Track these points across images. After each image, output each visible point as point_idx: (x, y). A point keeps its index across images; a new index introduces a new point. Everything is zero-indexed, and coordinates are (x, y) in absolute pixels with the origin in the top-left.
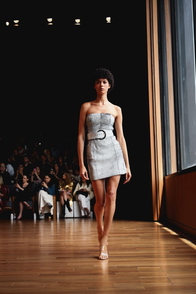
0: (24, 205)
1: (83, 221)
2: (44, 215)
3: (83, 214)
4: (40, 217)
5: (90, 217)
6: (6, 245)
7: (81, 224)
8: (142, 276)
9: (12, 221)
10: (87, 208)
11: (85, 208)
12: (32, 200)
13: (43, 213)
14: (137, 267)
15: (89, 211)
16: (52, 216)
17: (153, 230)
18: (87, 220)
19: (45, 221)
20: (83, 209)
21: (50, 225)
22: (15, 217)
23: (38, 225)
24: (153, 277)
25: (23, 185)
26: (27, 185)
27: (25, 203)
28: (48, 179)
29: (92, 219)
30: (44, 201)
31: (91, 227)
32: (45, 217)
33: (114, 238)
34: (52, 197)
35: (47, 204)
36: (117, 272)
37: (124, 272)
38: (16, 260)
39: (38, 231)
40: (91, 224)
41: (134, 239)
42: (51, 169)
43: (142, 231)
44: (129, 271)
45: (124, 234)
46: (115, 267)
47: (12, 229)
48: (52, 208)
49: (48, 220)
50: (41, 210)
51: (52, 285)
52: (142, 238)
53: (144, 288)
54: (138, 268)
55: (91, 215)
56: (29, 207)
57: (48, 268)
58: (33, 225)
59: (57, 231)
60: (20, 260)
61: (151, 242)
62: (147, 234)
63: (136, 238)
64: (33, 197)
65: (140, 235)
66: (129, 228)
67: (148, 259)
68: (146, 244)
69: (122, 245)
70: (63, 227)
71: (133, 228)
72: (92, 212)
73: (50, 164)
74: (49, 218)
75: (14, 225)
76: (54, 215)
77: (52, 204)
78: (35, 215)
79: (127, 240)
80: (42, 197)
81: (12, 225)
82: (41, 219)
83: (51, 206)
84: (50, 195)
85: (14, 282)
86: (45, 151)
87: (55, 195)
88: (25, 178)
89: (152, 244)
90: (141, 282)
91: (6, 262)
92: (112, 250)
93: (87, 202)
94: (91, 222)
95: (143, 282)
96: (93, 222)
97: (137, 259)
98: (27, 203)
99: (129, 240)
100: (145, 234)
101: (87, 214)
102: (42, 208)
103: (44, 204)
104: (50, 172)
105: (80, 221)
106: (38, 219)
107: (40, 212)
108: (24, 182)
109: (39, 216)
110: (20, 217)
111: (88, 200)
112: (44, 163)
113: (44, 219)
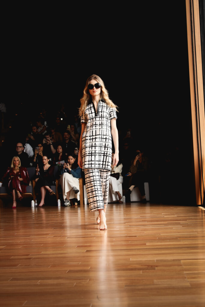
0: (46, 189)
1: (114, 206)
2: (70, 201)
3: (114, 199)
4: (65, 204)
5: (122, 203)
6: (28, 237)
7: (112, 210)
8: (186, 270)
9: (33, 209)
10: (119, 192)
11: (116, 192)
12: (55, 185)
13: (68, 199)
14: (179, 260)
15: (122, 195)
16: (79, 202)
17: (197, 216)
18: (119, 206)
19: (71, 208)
20: (115, 193)
21: (77, 212)
22: (36, 204)
23: (62, 212)
24: (200, 272)
25: (44, 167)
26: (49, 167)
27: (48, 187)
28: (71, 159)
29: (125, 204)
30: (69, 185)
31: (124, 214)
32: (71, 203)
33: (151, 226)
34: (78, 181)
35: (73, 188)
36: (157, 266)
37: (166, 267)
38: (41, 255)
39: (63, 220)
40: (124, 210)
41: (175, 228)
42: (76, 148)
43: (184, 218)
44: (170, 266)
45: (162, 222)
46: (154, 261)
47: (34, 219)
48: (79, 193)
49: (75, 207)
50: (66, 195)
51: (84, 283)
52: (184, 225)
53: (189, 285)
54: (182, 261)
55: (123, 199)
56: (52, 192)
57: (77, 263)
58: (57, 213)
59: (85, 220)
60: (45, 254)
61: (194, 230)
62: (190, 221)
63: (177, 226)
64: (57, 181)
65: (181, 222)
66: (168, 214)
67: (192, 250)
68: (189, 233)
69: (161, 234)
70: (93, 215)
71: (173, 214)
72: (124, 197)
73: (74, 142)
74: (76, 204)
75: (35, 214)
76: (80, 202)
77: (78, 188)
78: (59, 201)
79: (167, 228)
80: (66, 180)
81: (34, 214)
82: (67, 206)
83: (78, 191)
84: (75, 178)
85: (40, 280)
86: (69, 127)
87: (81, 178)
88: (45, 159)
89: (196, 233)
90: (185, 278)
91: (29, 257)
92: (150, 241)
93: (118, 186)
94: (123, 208)
95: (188, 278)
96: (126, 208)
97: (179, 251)
98: (50, 188)
99: (170, 228)
100: (188, 221)
101: (118, 199)
102: (67, 193)
103: (70, 189)
104: (74, 152)
105: (112, 207)
106: (63, 205)
107: (65, 197)
108: (45, 163)
109: (64, 202)
110: (42, 204)
111: (120, 183)
112: (67, 141)
113: (69, 206)
